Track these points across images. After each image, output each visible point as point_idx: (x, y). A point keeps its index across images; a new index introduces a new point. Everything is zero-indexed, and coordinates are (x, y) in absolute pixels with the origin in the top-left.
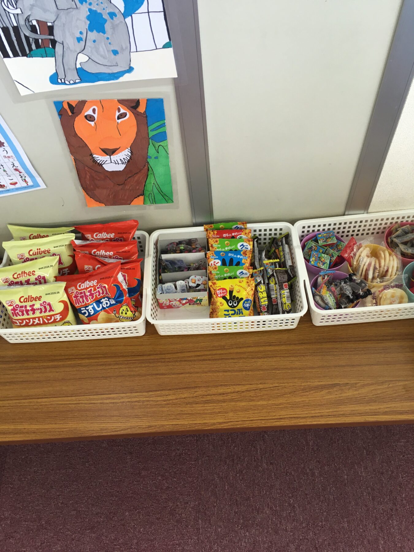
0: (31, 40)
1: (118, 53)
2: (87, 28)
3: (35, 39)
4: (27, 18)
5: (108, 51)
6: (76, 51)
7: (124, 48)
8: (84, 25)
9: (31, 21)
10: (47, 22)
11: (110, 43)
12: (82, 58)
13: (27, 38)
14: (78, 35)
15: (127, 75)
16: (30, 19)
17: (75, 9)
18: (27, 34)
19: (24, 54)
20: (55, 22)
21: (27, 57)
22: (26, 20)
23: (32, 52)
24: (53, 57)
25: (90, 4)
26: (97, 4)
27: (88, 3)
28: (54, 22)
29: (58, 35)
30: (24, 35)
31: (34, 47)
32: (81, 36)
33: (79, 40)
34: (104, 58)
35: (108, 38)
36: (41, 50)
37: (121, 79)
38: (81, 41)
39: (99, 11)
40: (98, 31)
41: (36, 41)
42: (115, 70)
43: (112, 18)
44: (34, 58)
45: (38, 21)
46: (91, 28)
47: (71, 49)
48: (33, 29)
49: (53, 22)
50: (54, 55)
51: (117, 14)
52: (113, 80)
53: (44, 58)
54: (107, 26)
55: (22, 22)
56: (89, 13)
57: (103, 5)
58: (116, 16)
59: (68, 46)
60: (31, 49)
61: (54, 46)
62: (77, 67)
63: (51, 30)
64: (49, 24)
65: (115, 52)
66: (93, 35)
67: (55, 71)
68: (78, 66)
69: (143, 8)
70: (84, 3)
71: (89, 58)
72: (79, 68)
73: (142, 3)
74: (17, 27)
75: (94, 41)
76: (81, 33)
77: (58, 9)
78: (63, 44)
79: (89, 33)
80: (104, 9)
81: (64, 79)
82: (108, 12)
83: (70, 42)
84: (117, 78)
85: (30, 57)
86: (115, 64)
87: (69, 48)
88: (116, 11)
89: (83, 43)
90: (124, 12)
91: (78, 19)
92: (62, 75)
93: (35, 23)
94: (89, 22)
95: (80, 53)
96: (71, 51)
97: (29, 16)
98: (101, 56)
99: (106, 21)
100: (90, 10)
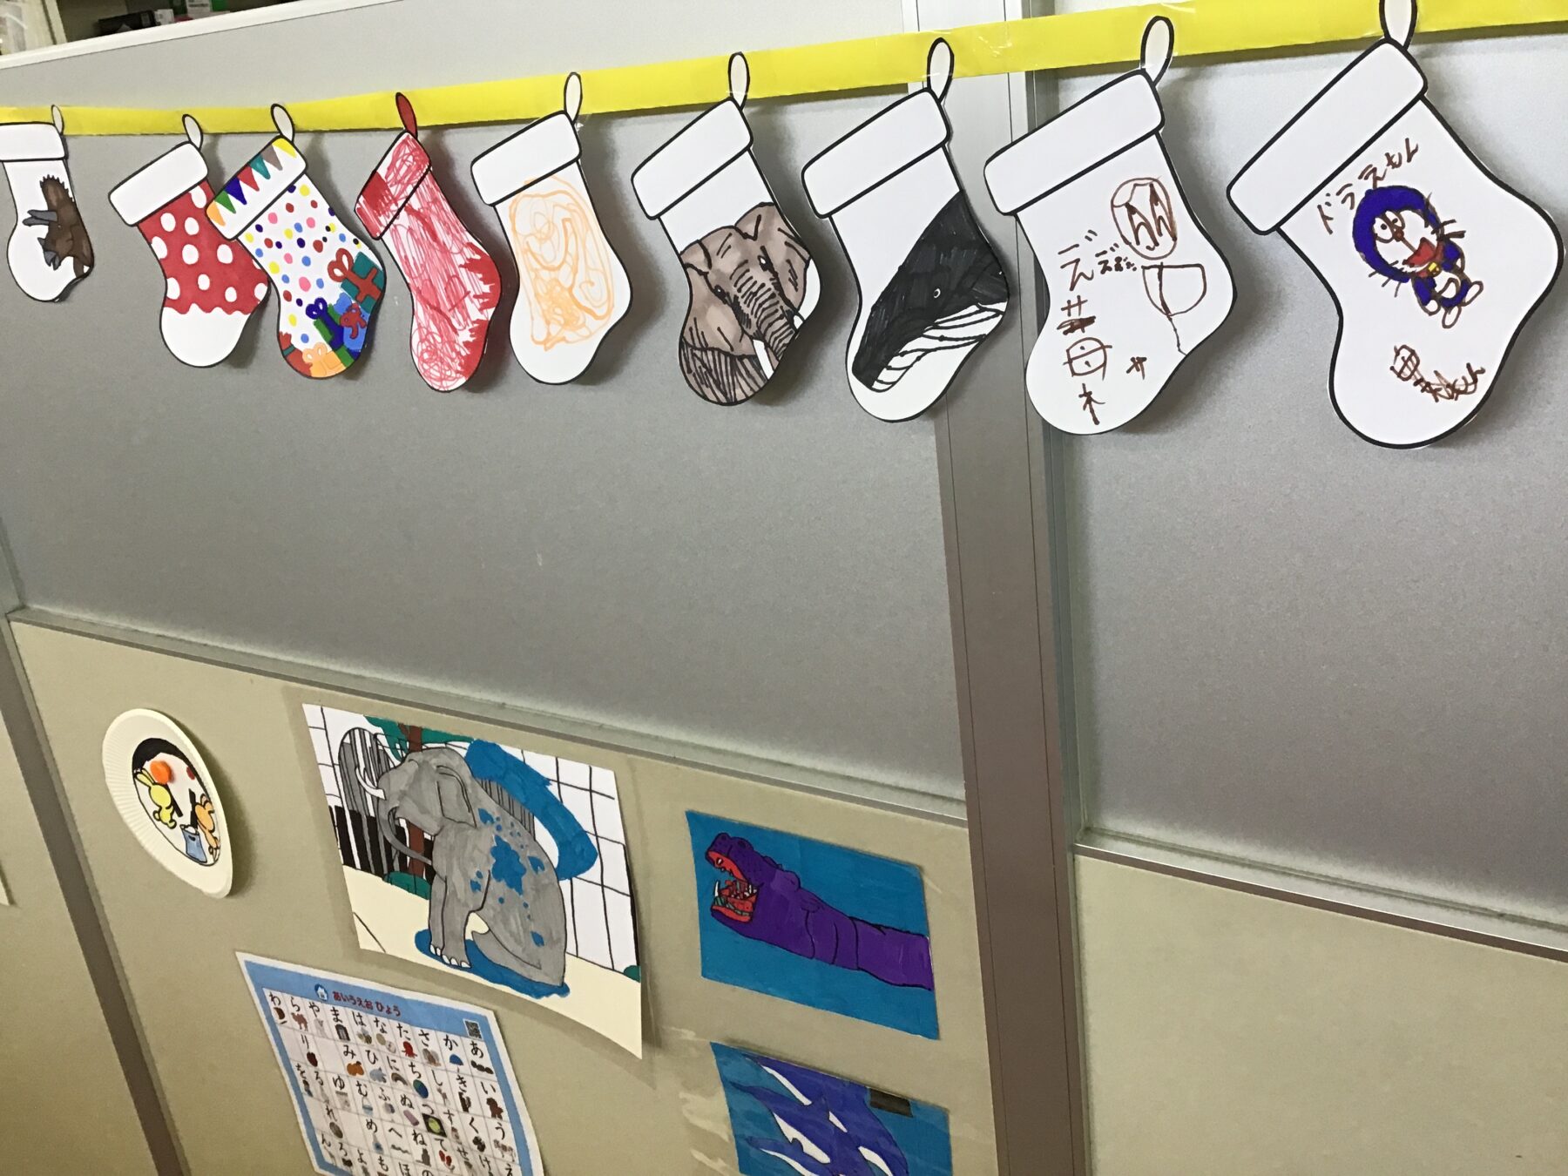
0: (394, 851)
1: (543, 944)
2: (491, 868)
3: (400, 853)
4: (392, 810)
5: (525, 930)
6: (466, 905)
7: (555, 938)
8: (486, 864)
9: (398, 819)
10: (423, 832)
11: (529, 917)
12: (477, 924)
13: (388, 846)
14: (474, 876)
15: (555, 996)
16: (398, 815)
17: (471, 826)
18: (389, 840)
19: (379, 873)
20: (437, 837)
21: (383, 879)
22: (389, 814)
23: (392, 874)
24: (426, 899)
25: (499, 828)
26: (511, 834)
27: (495, 825)
28: (435, 836)
29: (439, 862)
30: (385, 838)
31: (396, 865)
32: (479, 881)
33: (475, 886)
34: (518, 941)
35: (526, 905)
36: (408, 878)
37: (544, 1002)
38: (477, 890)
39: (513, 847)
40: (510, 885)
41: (403, 857)
42: (538, 977)
43: (536, 870)
44: (394, 886)
45: (408, 823)
46: (497, 873)
47: (459, 896)
48: (399, 832)
49: (433, 834)
50: (427, 895)
51: (545, 865)
52: (530, 995)
53: (411, 894)
54: (527, 881)
55: (383, 815)
56: (495, 844)
57: (521, 839)
58: (543, 869)
59: (454, 887)
60: (391, 869)
61: (430, 880)
62: (467, 938)
63: (428, 848)
64: (427, 836)
65: (539, 940)
66: (499, 888)
67: (427, 928)
68: (469, 936)
69: (593, 873)
70: (488, 822)
71: (490, 930)
72: (469, 940)
73: (592, 864)
74: (374, 819)
75: (501, 900)
76: (479, 875)
77: (444, 815)
78: (446, 882)
79: (493, 881)
80: (522, 847)
81: (442, 950)
82: (528, 854)
83: (459, 883)
84: (538, 996)
85: (388, 882)
86: (535, 963)
87: (455, 893)
88: (545, 861)
89: (481, 895)
90: (558, 865)
91: (475, 847)
92: (437, 939)
93: (403, 823)
94: (494, 861)
95: (474, 911)
96: (459, 900)
97: (396, 808)
98: (512, 934)
99: (524, 870)
100: (498, 839)
